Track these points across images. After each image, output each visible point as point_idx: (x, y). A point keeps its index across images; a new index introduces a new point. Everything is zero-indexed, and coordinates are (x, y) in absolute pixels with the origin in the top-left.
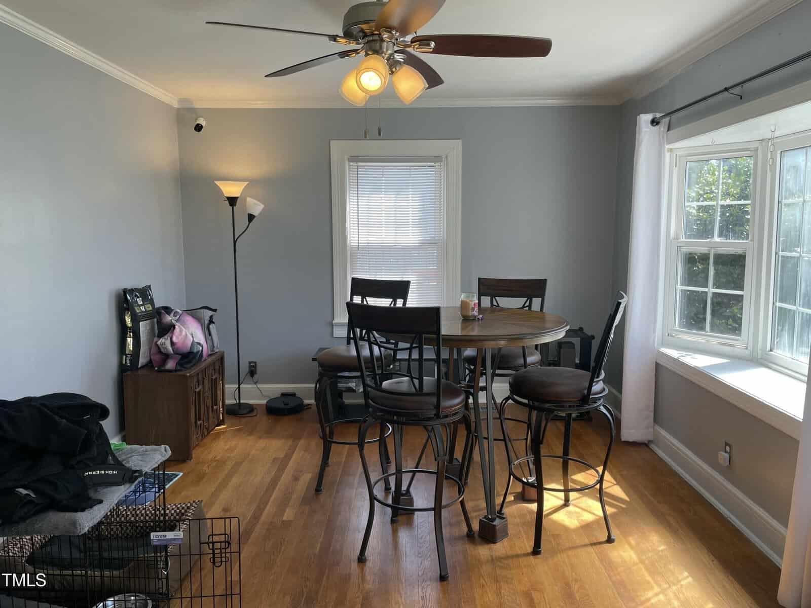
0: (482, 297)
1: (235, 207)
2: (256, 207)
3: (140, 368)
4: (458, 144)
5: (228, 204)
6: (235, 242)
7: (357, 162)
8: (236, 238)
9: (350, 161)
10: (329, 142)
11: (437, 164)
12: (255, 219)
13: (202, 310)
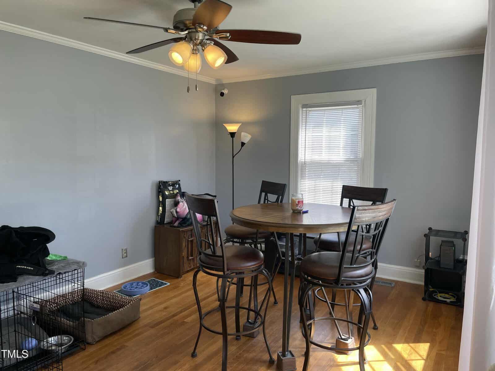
0: (344, 199)
1: (234, 138)
2: (246, 137)
3: (165, 224)
4: (374, 92)
5: (230, 137)
6: (233, 157)
7: (307, 108)
8: (234, 155)
9: (302, 108)
10: (291, 97)
11: (359, 106)
12: (245, 145)
13: (205, 195)
